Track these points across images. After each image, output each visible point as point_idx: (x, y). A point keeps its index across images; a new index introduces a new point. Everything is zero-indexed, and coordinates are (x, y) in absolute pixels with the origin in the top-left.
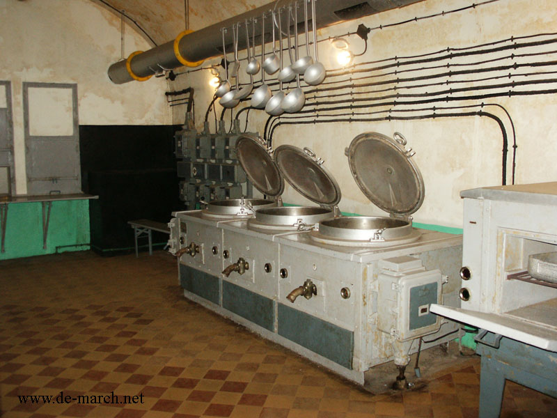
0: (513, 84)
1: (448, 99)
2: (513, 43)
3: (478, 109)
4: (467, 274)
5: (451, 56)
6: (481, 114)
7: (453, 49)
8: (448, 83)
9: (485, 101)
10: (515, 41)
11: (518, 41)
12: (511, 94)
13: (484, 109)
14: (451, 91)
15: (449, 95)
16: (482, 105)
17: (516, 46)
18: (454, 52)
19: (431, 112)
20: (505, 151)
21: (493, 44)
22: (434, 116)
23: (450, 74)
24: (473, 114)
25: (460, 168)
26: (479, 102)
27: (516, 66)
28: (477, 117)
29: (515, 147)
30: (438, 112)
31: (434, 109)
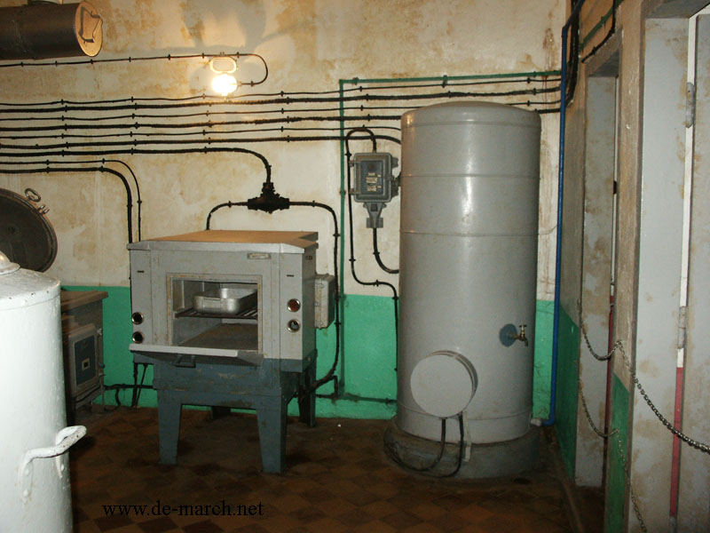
0: (136, 143)
1: (63, 153)
2: (133, 103)
3: (99, 165)
4: (138, 318)
5: (66, 109)
6: (102, 170)
7: (68, 102)
8: (63, 136)
9: (106, 157)
10: (135, 102)
11: (139, 103)
12: (133, 152)
13: (105, 165)
14: (68, 145)
15: (65, 149)
16: (104, 161)
17: (136, 107)
18: (69, 105)
19: (45, 166)
20: (130, 206)
21: (113, 102)
22: (48, 170)
23: (66, 127)
24: (94, 169)
25: (81, 224)
26: (100, 158)
27: (137, 126)
28: (98, 173)
29: (140, 202)
30: (51, 166)
31: (48, 162)
